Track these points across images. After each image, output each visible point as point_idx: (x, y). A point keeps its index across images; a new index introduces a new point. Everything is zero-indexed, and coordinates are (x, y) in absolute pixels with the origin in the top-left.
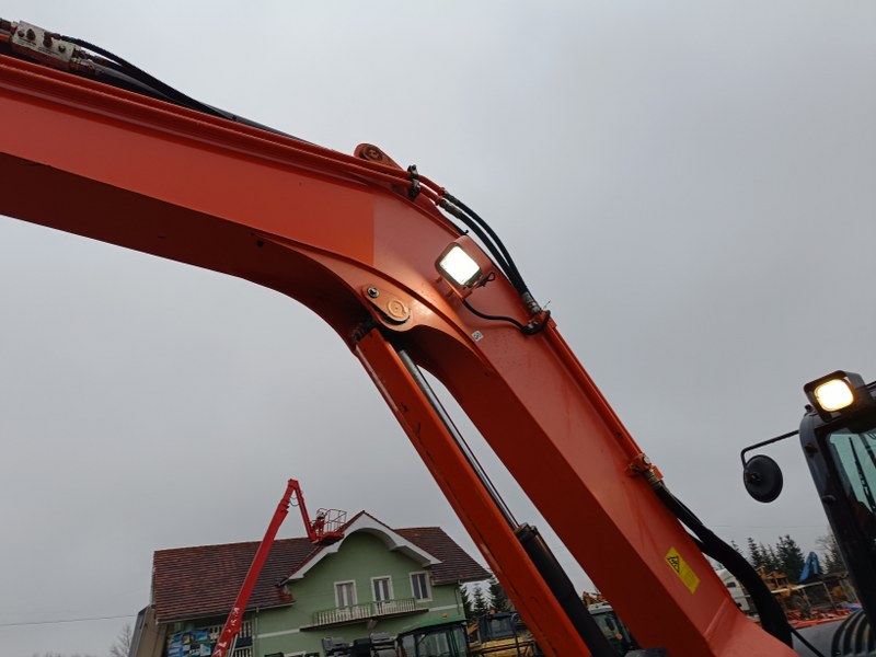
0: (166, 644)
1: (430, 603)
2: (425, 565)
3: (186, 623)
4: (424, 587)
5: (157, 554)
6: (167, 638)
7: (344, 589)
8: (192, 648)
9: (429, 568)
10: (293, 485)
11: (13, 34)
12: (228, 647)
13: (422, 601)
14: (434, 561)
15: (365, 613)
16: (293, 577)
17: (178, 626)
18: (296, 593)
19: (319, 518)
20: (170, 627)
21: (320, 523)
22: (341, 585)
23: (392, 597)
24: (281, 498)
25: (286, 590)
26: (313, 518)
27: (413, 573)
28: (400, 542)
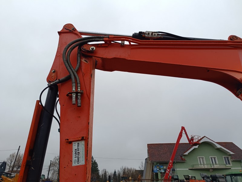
0: (153, 168)
1: (231, 166)
2: (229, 154)
3: (157, 163)
4: (228, 161)
5: (148, 145)
6: (153, 166)
7: (201, 158)
8: (159, 170)
9: (230, 155)
10: (183, 128)
11: (145, 34)
12: (170, 171)
13: (228, 165)
14: (232, 153)
15: (209, 167)
16: (185, 154)
17: (155, 164)
18: (186, 159)
19: (192, 138)
20: (153, 163)
21: (192, 139)
22: (200, 158)
23: (217, 163)
24: (180, 131)
25: (183, 157)
26: (190, 137)
27: (225, 156)
28: (219, 146)
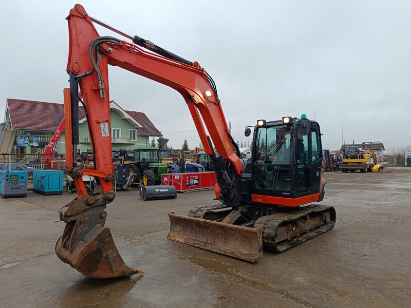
1: (136, 141)
2: (136, 127)
3: (27, 132)
4: (134, 135)
5: (9, 100)
6: (16, 137)
8: (29, 142)
13: (132, 140)
14: (140, 126)
20: (18, 132)
23: (120, 136)
27: (130, 129)
28: (127, 116)
